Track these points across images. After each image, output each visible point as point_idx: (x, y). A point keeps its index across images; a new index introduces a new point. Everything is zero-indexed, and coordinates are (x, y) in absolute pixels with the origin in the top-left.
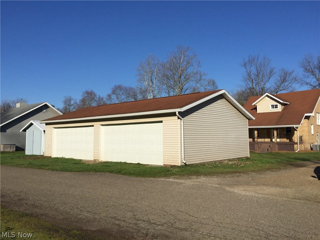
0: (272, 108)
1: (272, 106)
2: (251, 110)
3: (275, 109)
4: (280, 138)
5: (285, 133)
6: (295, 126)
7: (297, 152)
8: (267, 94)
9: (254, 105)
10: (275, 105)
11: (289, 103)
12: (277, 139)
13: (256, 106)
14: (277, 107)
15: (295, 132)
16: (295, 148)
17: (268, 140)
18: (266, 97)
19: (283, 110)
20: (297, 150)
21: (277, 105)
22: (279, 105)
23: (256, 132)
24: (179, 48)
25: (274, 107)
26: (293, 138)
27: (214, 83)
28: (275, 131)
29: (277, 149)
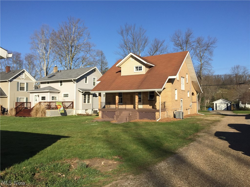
0: (136, 70)
1: (136, 68)
2: (116, 73)
3: (139, 71)
4: (143, 104)
5: (148, 99)
6: (156, 90)
7: (158, 122)
8: (131, 54)
9: (118, 67)
10: (139, 67)
11: (154, 66)
12: (139, 105)
13: (121, 67)
14: (141, 70)
15: (157, 97)
16: (156, 117)
17: (130, 107)
18: (131, 58)
19: (148, 72)
20: (158, 119)
21: (141, 67)
22: (143, 67)
23: (117, 97)
24: (70, 19)
25: (139, 69)
26: (156, 104)
27: (102, 54)
28: (136, 96)
29: (138, 117)
